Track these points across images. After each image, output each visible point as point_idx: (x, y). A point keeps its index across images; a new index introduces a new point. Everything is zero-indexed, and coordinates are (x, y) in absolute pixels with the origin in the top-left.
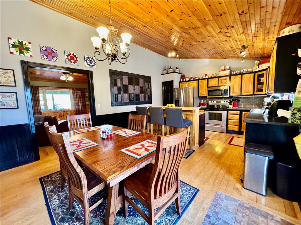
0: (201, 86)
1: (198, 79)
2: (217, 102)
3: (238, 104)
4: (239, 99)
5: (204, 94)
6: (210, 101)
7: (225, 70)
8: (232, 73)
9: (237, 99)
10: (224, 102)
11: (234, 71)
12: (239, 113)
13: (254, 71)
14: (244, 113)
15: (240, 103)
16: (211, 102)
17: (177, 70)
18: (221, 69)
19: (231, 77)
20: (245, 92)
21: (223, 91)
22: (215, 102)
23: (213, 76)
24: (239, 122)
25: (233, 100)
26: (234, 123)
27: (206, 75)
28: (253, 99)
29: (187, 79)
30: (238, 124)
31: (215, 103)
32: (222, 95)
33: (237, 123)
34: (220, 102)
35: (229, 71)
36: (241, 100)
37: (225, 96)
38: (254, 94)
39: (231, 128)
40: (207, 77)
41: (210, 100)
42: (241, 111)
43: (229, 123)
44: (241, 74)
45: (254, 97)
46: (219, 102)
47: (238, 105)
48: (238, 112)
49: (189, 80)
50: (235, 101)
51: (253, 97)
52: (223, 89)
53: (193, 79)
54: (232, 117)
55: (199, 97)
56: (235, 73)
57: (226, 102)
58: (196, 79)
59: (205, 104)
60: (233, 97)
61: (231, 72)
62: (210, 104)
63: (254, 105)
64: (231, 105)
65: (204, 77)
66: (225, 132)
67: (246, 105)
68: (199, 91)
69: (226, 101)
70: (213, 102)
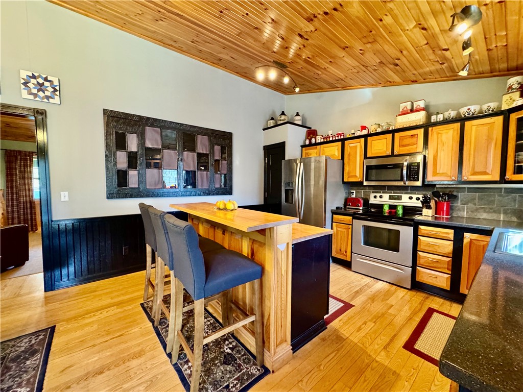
0: (349, 155)
1: (342, 137)
2: (391, 198)
3: (451, 206)
4: (455, 193)
5: (356, 176)
6: (372, 195)
7: (412, 111)
8: (434, 119)
9: (447, 191)
10: (411, 198)
11: (438, 113)
12: (452, 236)
14: (468, 236)
15: (458, 204)
16: (375, 197)
17: (298, 118)
18: (401, 110)
19: (430, 129)
20: (475, 173)
21: (405, 168)
22: (386, 197)
23: (379, 130)
24: (451, 264)
25: (436, 194)
26: (435, 265)
27: (364, 128)
28: (500, 196)
29: (319, 139)
30: (448, 269)
31: (384, 199)
32: (402, 179)
33: (446, 266)
34: (399, 198)
35: (423, 113)
36: (460, 195)
37: (408, 183)
38: (503, 180)
39: (426, 276)
40: (365, 132)
41: (373, 192)
42: (459, 232)
43: (421, 261)
44: (462, 120)
45: (505, 188)
46: (395, 199)
47: (450, 209)
48: (448, 233)
49: (322, 140)
50: (442, 197)
51: (501, 189)
52: (405, 164)
53: (331, 139)
54: (428, 245)
55: (344, 182)
56: (440, 117)
57: (414, 200)
58: (339, 138)
59: (359, 202)
60: (435, 185)
61: (429, 116)
62: (372, 201)
63: (505, 213)
64: (429, 207)
65: (358, 134)
66: (410, 288)
67: (477, 210)
68: (345, 167)
69: (415, 196)
70: (381, 197)
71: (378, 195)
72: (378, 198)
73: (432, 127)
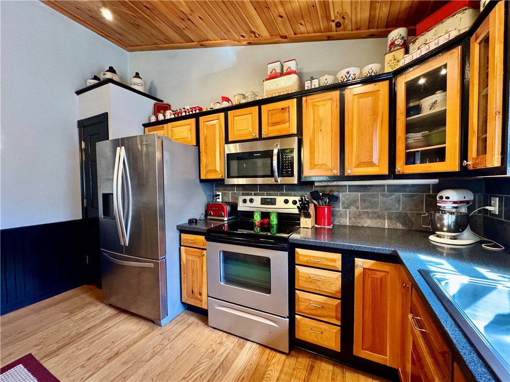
0: (205, 139)
1: (197, 111)
2: (264, 202)
3: (333, 212)
4: (335, 194)
5: (216, 171)
6: (241, 198)
7: (282, 74)
8: (307, 85)
9: (327, 190)
10: (286, 202)
11: (312, 79)
12: (339, 265)
13: (388, 69)
14: (361, 264)
15: (339, 208)
16: (245, 201)
17: (137, 80)
18: (269, 74)
19: (304, 99)
20: (359, 165)
21: (275, 158)
22: (257, 199)
23: (243, 101)
24: (339, 309)
25: (315, 196)
26: (319, 312)
27: (226, 99)
28: (383, 195)
29: (169, 115)
30: (337, 318)
31: (253, 204)
32: (272, 175)
33: (334, 314)
34: (273, 202)
35: (294, 77)
36: (341, 195)
37: (280, 180)
38: (393, 173)
39: (308, 331)
40: (225, 104)
41: (243, 195)
42: (349, 256)
43: (300, 306)
44: (341, 86)
45: (389, 186)
46: (268, 203)
47: (331, 214)
48: (334, 260)
49: (173, 116)
50: (322, 199)
51: (383, 186)
52: (276, 151)
53: (184, 114)
54: (310, 280)
55: (202, 181)
56: (316, 84)
57: (290, 205)
58: (194, 112)
59: (223, 210)
60: (312, 183)
61: (301, 83)
62: (241, 207)
63: (390, 218)
64: (308, 216)
65: (218, 106)
66: (287, 351)
67: (359, 215)
68: (202, 158)
69: (291, 199)
70: (251, 201)
71: (248, 198)
72: (248, 203)
73: (306, 96)
